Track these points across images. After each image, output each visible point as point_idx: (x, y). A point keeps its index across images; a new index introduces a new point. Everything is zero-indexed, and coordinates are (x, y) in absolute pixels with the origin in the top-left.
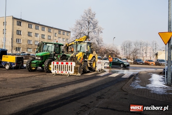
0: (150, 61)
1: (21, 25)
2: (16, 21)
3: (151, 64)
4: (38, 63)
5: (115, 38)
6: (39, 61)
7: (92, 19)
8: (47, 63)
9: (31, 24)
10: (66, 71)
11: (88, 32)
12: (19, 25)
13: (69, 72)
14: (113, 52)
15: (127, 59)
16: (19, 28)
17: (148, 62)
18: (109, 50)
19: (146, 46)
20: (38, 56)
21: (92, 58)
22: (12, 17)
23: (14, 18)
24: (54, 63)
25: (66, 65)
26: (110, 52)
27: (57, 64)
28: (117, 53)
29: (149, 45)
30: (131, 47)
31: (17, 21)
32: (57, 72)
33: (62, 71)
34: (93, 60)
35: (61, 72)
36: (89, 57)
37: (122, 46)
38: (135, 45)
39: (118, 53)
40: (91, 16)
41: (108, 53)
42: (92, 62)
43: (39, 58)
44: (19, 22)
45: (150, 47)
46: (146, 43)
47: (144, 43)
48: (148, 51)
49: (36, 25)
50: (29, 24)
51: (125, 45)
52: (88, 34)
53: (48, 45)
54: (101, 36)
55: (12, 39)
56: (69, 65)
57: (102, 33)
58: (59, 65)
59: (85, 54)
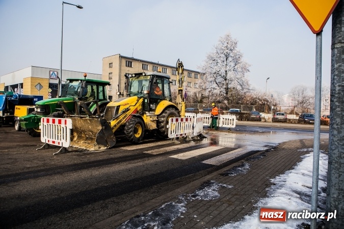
1: (131, 67)
2: (124, 61)
5: (268, 78)
7: (231, 50)
9: (147, 64)
11: (226, 71)
12: (129, 66)
14: (266, 103)
16: (128, 70)
18: (259, 99)
22: (119, 56)
23: (121, 57)
26: (260, 102)
31: (126, 61)
40: (229, 46)
41: (257, 104)
44: (129, 62)
49: (154, 65)
50: (143, 65)
52: (226, 74)
55: (118, 85)
57: (248, 72)
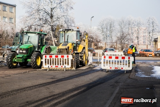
0: (147, 51)
3: (148, 55)
4: (24, 57)
6: (24, 55)
8: (35, 57)
10: (62, 65)
13: (65, 66)
14: (91, 39)
15: (114, 50)
17: (145, 53)
19: (137, 27)
20: (23, 49)
21: (83, 49)
24: (46, 57)
25: (62, 58)
27: (50, 57)
28: (97, 40)
29: (143, 25)
30: (114, 28)
32: (50, 67)
33: (57, 65)
34: (83, 52)
35: (56, 67)
36: (78, 48)
37: (99, 27)
38: (119, 25)
39: (99, 41)
42: (82, 55)
43: (24, 52)
45: (144, 28)
46: (138, 22)
47: (134, 22)
48: (141, 34)
51: (105, 25)
53: (29, 34)
54: (71, 14)
56: (64, 58)
57: (72, 10)
58: (53, 59)
59: (75, 45)
